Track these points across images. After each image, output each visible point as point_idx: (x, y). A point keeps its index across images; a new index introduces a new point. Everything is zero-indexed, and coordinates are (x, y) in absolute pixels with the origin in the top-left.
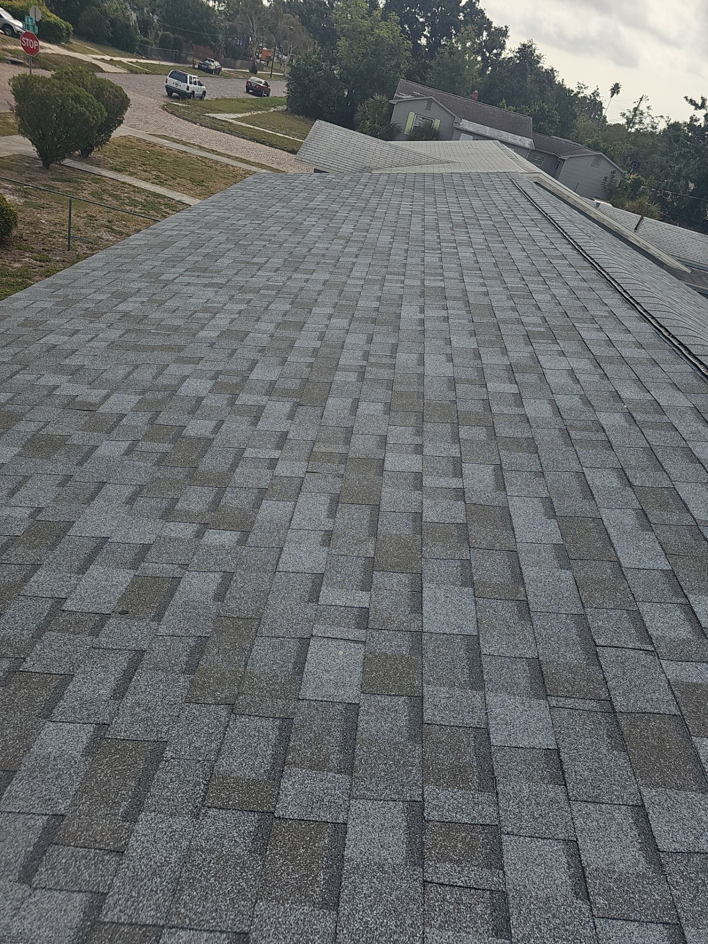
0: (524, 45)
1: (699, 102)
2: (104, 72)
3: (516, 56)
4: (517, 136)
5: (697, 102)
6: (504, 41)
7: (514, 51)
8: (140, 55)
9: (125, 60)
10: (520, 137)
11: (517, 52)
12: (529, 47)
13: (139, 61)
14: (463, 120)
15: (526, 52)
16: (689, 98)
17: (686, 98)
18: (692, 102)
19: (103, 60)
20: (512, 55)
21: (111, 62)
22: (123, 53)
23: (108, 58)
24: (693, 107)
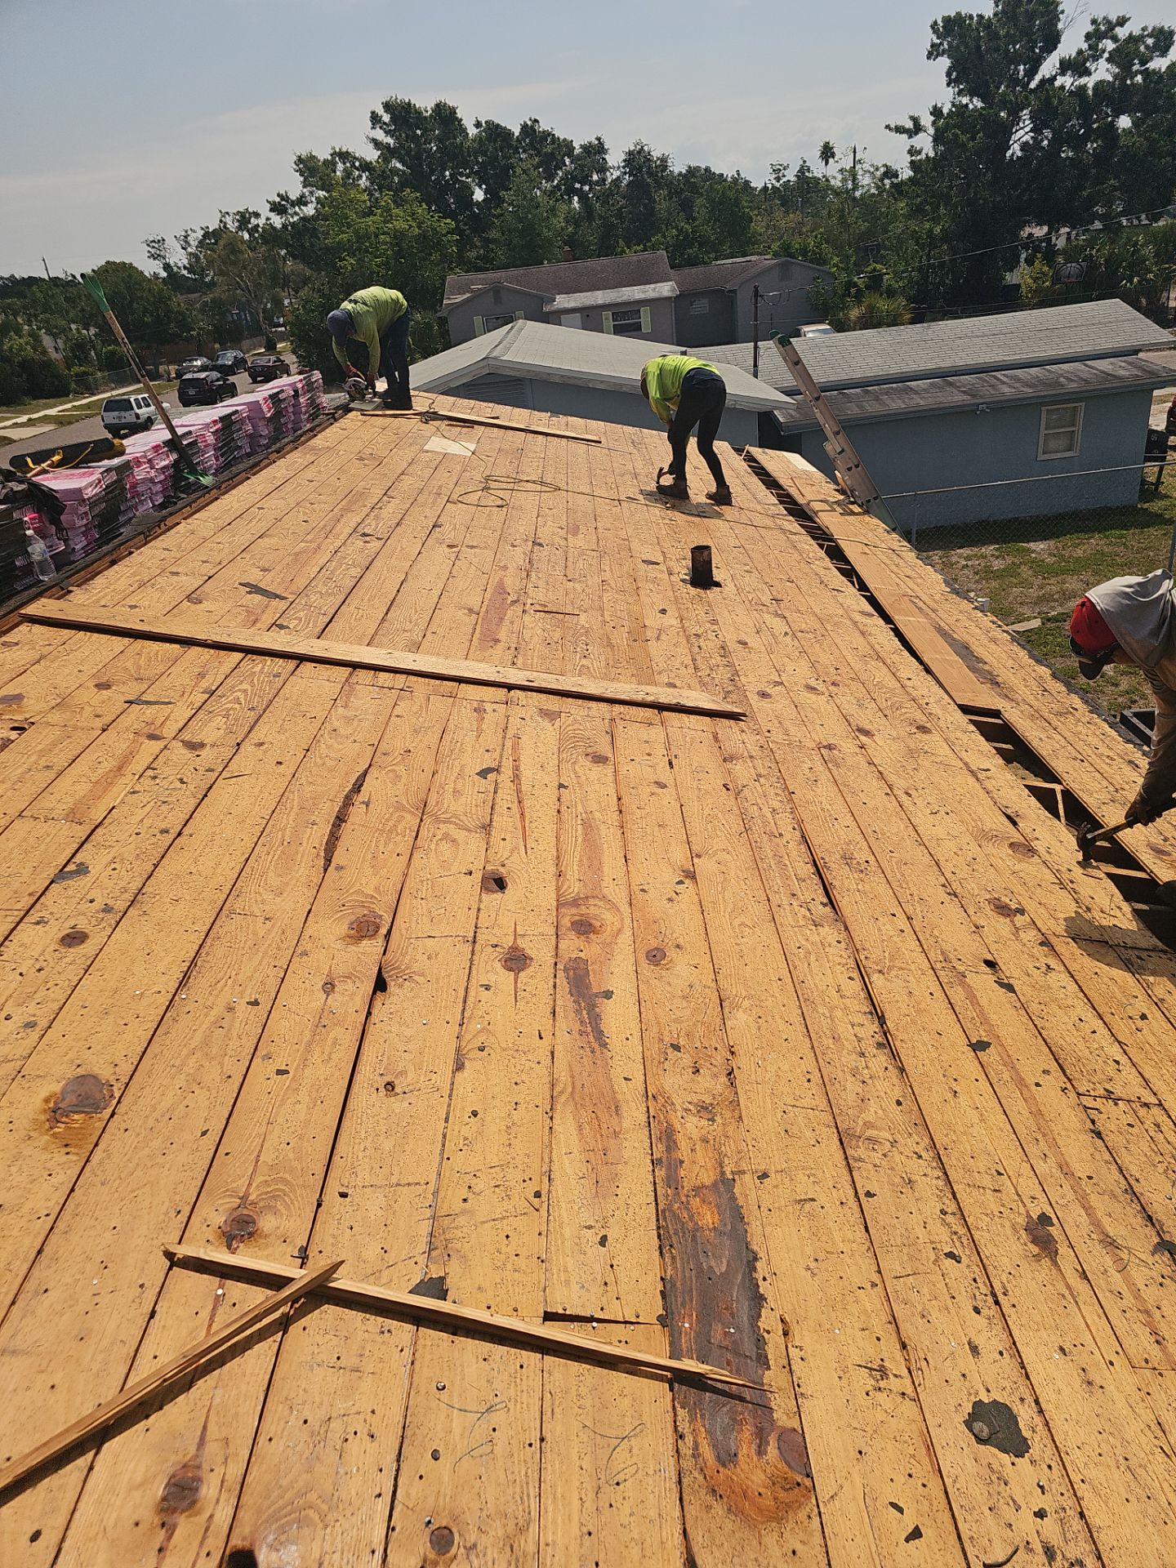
0: (630, 153)
1: (909, 125)
2: (15, 441)
3: (625, 173)
4: (648, 286)
5: (907, 127)
6: (604, 159)
7: (619, 168)
8: (79, 394)
9: (53, 412)
10: (653, 286)
11: (624, 167)
12: (639, 152)
13: (76, 404)
14: (558, 297)
15: (637, 160)
16: (893, 126)
17: (888, 127)
18: (899, 130)
19: (16, 425)
20: (618, 173)
21: (31, 423)
22: (52, 401)
23: (24, 419)
24: (905, 136)
